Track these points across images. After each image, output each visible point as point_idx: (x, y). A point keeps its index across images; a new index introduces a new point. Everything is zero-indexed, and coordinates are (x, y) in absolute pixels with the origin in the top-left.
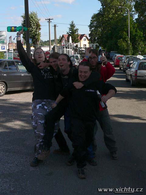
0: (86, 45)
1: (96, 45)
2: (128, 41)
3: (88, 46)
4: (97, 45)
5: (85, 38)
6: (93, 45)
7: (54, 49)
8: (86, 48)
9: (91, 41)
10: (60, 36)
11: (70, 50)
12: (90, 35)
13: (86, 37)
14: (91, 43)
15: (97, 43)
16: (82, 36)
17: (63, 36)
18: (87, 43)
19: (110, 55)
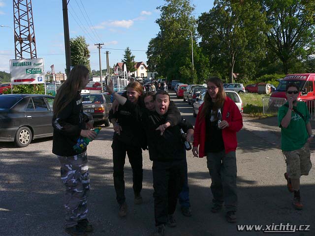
0: (143, 74)
1: (155, 74)
3: (145, 75)
5: (142, 66)
6: (151, 74)
8: (144, 77)
9: (149, 69)
10: (114, 65)
11: (125, 80)
12: (148, 62)
13: (144, 65)
14: (150, 71)
15: (156, 71)
16: (139, 64)
17: (118, 64)
18: (144, 71)
19: (171, 85)
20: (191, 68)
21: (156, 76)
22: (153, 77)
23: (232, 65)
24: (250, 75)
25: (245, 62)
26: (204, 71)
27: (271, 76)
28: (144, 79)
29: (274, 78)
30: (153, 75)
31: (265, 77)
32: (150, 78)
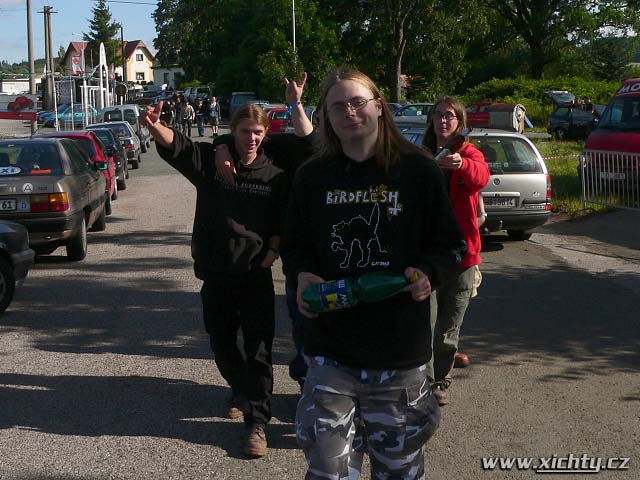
0: (142, 74)
1: (177, 75)
2: (292, 57)
3: (149, 78)
4: (179, 73)
5: (140, 52)
6: (166, 75)
7: (43, 86)
8: (143, 83)
9: (161, 62)
10: (62, 49)
11: (103, 89)
12: (158, 43)
13: (145, 49)
14: (163, 67)
15: (179, 66)
16: (131, 47)
17: (71, 47)
18: (146, 67)
19: (229, 105)
20: (288, 59)
21: (180, 81)
22: (172, 83)
23: (399, 52)
24: (448, 80)
25: (436, 43)
26: (324, 67)
27: (508, 82)
28: (145, 89)
29: (518, 88)
30: (171, 77)
31: (492, 87)
32: (164, 87)
